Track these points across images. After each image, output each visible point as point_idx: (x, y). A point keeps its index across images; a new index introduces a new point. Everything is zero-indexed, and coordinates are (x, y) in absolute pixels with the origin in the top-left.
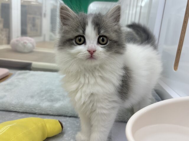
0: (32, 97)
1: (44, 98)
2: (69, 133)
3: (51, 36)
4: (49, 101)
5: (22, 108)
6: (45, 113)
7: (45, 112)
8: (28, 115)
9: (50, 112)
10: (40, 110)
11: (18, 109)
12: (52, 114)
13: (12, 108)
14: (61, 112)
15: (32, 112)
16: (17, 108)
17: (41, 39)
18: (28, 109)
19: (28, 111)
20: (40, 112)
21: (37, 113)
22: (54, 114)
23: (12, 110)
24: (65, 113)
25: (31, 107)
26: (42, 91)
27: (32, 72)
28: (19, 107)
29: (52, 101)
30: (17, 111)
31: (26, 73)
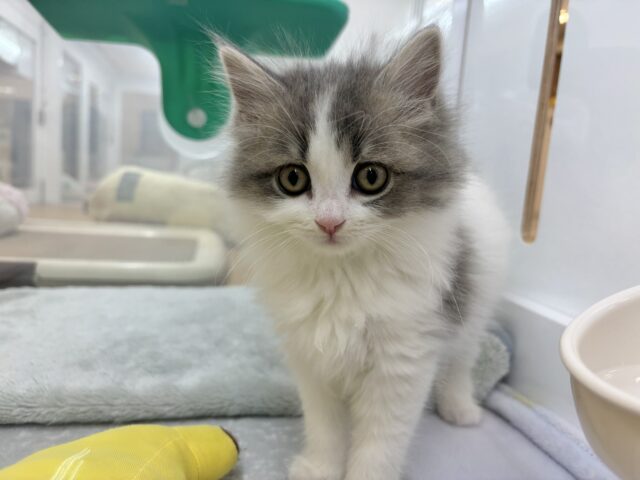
0: (86, 365)
1: (131, 364)
2: (257, 467)
3: (66, 187)
4: (150, 372)
5: (56, 406)
6: (150, 415)
7: (147, 411)
8: (81, 430)
9: (167, 409)
10: (129, 404)
11: (43, 414)
12: (172, 414)
13: (16, 412)
14: (204, 406)
15: (100, 417)
16: (38, 410)
17: (33, 194)
18: (82, 409)
19: (80, 417)
20: (128, 412)
21: (117, 420)
22: (181, 415)
23: (19, 419)
24: (219, 406)
25: (93, 401)
26: (117, 344)
27: (43, 293)
28: (46, 406)
29: (163, 370)
30: (39, 419)
31: (23, 295)
